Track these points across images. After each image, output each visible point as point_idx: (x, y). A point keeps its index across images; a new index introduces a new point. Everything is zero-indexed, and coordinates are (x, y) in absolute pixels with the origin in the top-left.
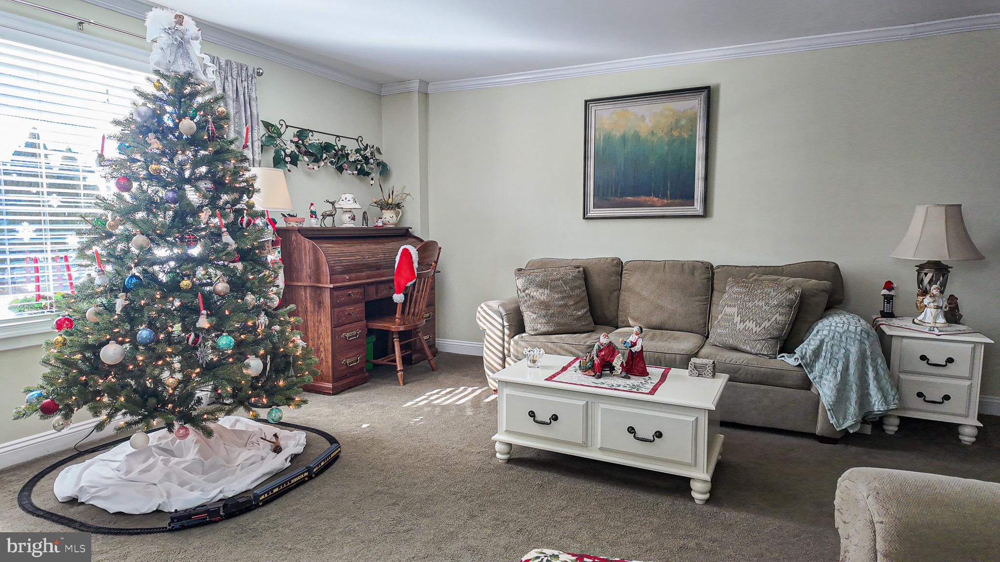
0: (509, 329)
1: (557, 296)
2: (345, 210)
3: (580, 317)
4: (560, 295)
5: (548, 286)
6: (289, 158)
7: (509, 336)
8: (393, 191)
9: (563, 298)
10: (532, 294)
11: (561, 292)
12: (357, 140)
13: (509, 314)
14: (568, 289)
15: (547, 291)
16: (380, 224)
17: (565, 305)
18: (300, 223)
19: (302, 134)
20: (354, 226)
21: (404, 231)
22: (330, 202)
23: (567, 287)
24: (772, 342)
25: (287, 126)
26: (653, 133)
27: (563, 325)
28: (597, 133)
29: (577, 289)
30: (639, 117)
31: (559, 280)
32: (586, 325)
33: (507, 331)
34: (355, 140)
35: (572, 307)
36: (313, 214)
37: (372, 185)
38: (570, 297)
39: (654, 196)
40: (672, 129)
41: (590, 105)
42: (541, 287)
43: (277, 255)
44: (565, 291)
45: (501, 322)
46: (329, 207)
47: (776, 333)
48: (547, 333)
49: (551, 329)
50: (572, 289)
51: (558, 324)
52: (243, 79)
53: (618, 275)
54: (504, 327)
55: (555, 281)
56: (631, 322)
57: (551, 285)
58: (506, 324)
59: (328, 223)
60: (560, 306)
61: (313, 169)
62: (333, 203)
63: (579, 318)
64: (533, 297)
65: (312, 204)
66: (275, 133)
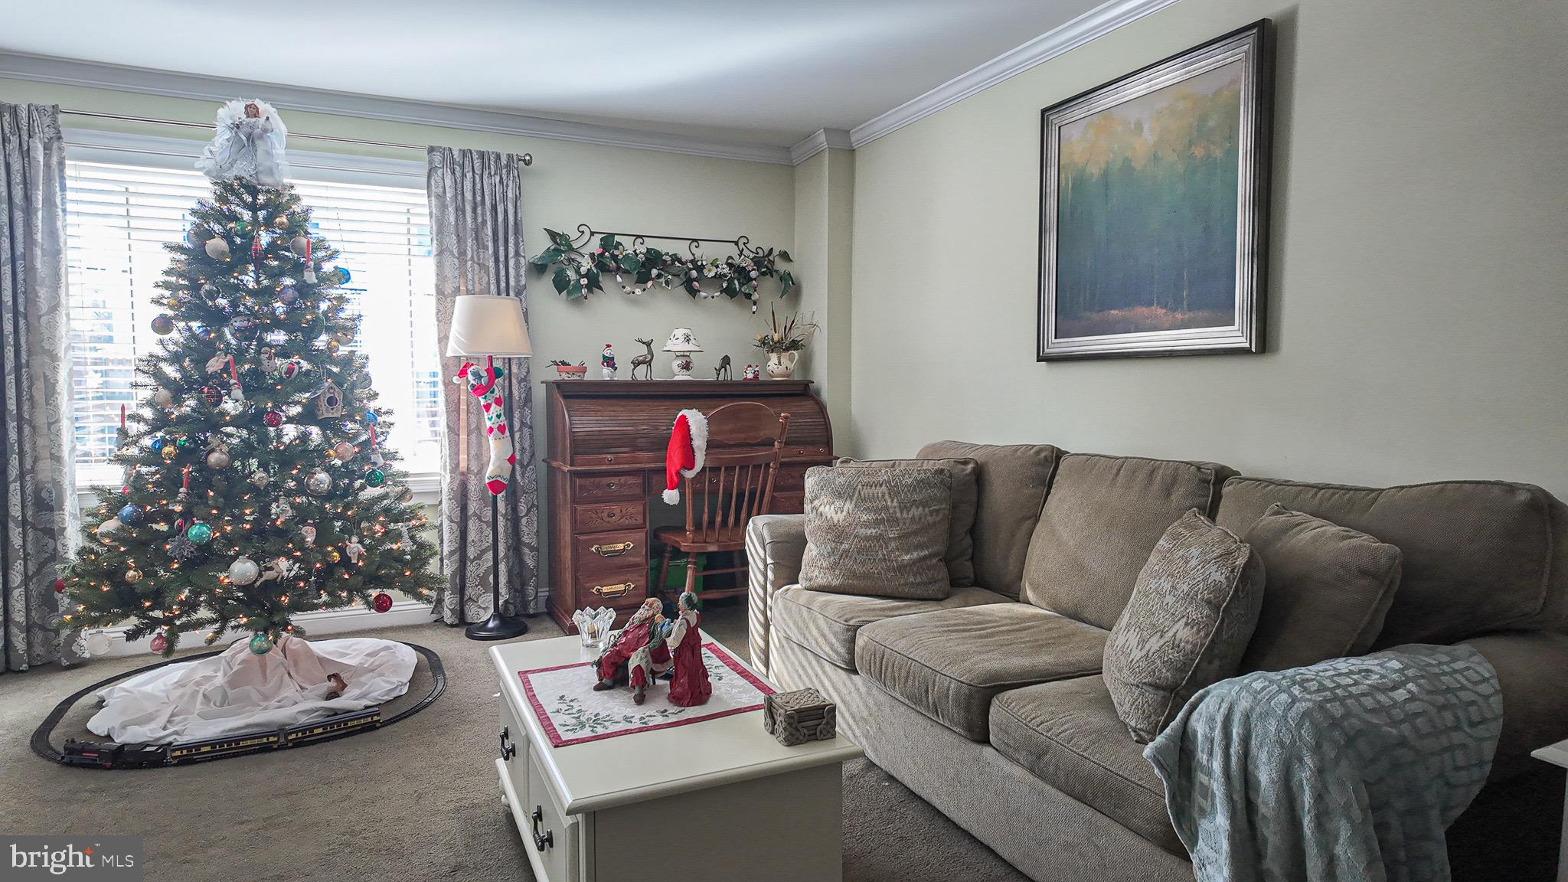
0: (774, 572)
1: (865, 518)
2: (678, 354)
3: (905, 566)
4: (871, 517)
5: (853, 496)
6: (586, 279)
7: (773, 584)
8: (793, 321)
9: (877, 523)
10: (821, 509)
11: (877, 511)
12: (736, 243)
13: (778, 542)
14: (895, 504)
15: (848, 506)
16: (750, 376)
17: (878, 538)
18: (573, 374)
19: (608, 241)
20: (691, 379)
21: (802, 388)
22: (644, 343)
23: (892, 501)
24: (1151, 696)
25: (592, 234)
26: (1155, 158)
27: (865, 576)
28: (1062, 176)
29: (917, 507)
30: (1133, 126)
31: (881, 486)
32: (918, 584)
33: (770, 575)
34: (733, 244)
35: (893, 544)
36: (609, 362)
37: (754, 313)
38: (893, 521)
39: (1158, 304)
40: (1191, 144)
41: (1051, 118)
42: (840, 496)
43: (495, 420)
44: (887, 508)
45: (762, 555)
46: (644, 351)
47: (1166, 674)
48: (826, 589)
49: (836, 582)
50: (903, 507)
51: (854, 575)
52: (493, 173)
53: (1042, 483)
54: (766, 565)
55: (871, 486)
56: (1030, 595)
57: (860, 494)
58: (769, 561)
59: (641, 373)
60: (867, 538)
61: (634, 293)
62: (648, 344)
63: (902, 568)
64: (821, 515)
65: (608, 346)
66: (563, 245)
